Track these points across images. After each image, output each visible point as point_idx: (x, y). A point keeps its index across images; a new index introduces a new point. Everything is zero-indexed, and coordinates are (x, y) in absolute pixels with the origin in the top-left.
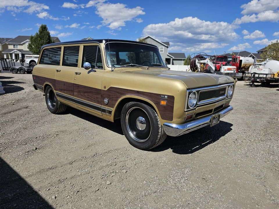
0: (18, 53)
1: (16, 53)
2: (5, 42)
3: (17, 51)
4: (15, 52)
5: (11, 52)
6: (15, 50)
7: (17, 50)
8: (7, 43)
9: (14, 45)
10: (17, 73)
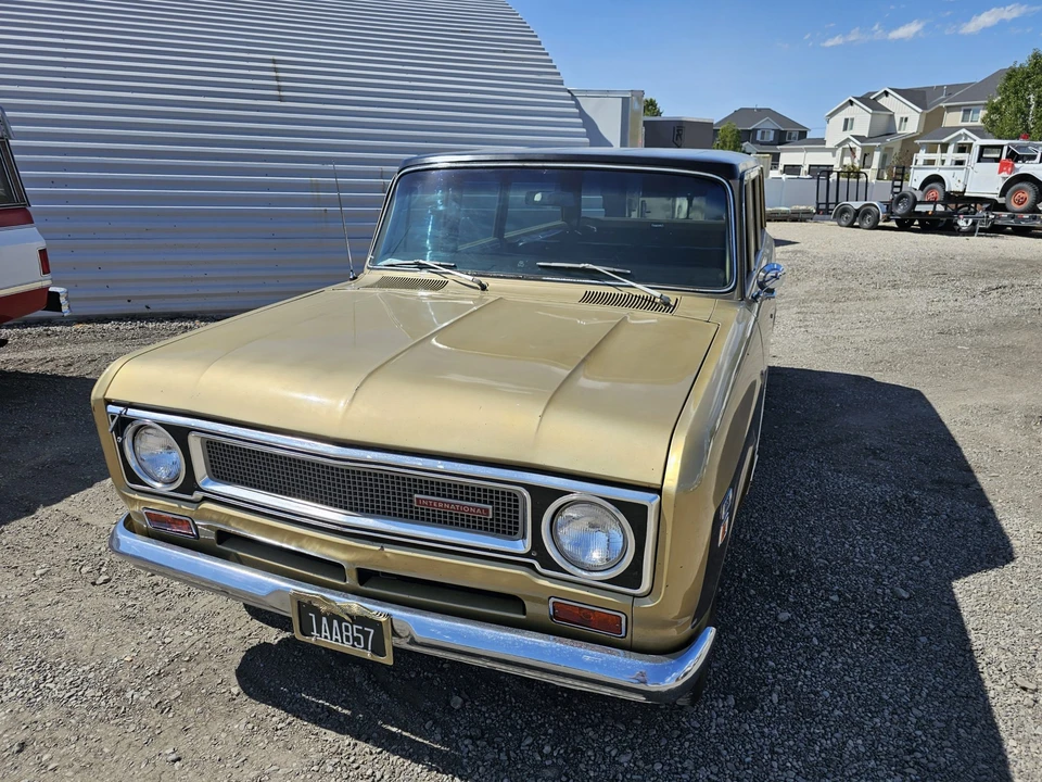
0: (969, 141)
1: (962, 141)
2: (941, 101)
3: (966, 135)
4: (960, 136)
5: (944, 141)
6: (963, 131)
7: (967, 128)
8: (944, 105)
9: (967, 111)
10: (851, 225)
